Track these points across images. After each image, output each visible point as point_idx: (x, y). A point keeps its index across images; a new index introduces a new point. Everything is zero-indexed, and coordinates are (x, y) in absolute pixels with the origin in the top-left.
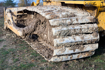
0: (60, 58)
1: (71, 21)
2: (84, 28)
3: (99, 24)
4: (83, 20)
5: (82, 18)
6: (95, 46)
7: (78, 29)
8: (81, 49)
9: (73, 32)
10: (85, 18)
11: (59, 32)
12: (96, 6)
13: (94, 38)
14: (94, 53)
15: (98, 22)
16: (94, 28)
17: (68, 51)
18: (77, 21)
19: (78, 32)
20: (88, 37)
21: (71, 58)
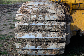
0: (25, 52)
1: (37, 17)
2: (47, 26)
3: (74, 22)
4: (50, 17)
5: (49, 15)
6: (61, 45)
7: (40, 26)
8: (44, 47)
9: (35, 28)
10: (53, 15)
11: (19, 27)
12: (66, 3)
13: (58, 37)
14: (63, 52)
15: (73, 21)
16: (60, 26)
17: (29, 46)
18: (43, 17)
19: (41, 29)
20: (52, 35)
21: (36, 53)
